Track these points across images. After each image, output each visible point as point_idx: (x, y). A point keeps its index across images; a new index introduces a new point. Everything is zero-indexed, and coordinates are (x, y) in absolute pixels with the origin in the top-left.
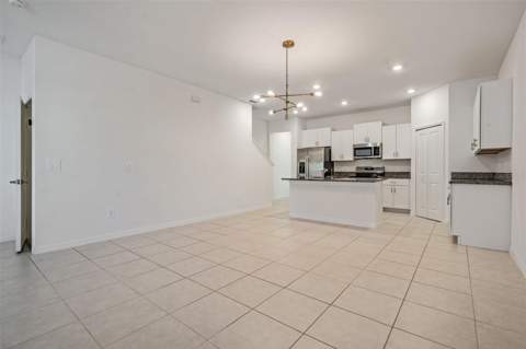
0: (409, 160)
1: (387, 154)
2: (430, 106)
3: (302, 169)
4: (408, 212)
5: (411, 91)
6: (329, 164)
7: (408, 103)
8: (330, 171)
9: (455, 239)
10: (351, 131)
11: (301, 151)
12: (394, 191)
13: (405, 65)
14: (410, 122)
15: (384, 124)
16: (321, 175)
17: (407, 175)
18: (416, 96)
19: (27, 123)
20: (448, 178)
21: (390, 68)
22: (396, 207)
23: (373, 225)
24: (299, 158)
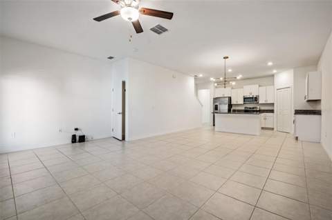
0: (273, 104)
1: (261, 101)
2: (284, 78)
3: (216, 108)
4: (273, 129)
5: (275, 71)
6: (230, 105)
7: (273, 76)
8: (231, 109)
9: (297, 138)
10: (242, 89)
11: (215, 99)
12: (265, 119)
13: (273, 62)
14: (274, 85)
15: (260, 86)
16: (227, 111)
17: (272, 111)
18: (277, 73)
19: (124, 90)
20: (294, 112)
21: (267, 64)
22: (266, 126)
23: (258, 134)
24: (214, 102)
